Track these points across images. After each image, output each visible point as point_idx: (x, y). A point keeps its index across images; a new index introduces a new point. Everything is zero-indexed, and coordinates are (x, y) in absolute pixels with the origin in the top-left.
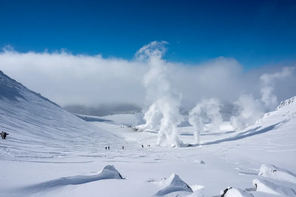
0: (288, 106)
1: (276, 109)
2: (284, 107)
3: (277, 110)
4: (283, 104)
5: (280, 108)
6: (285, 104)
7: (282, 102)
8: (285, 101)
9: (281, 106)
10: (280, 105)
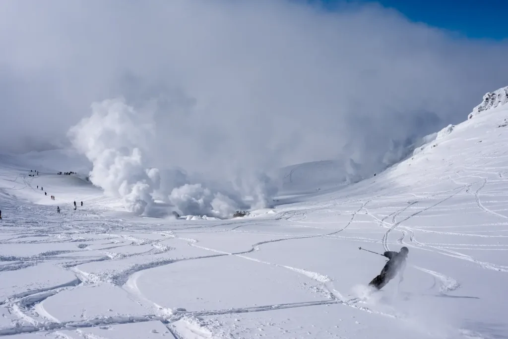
0: (503, 104)
1: (469, 116)
2: (492, 108)
3: (471, 118)
4: (490, 101)
5: (481, 112)
6: (497, 100)
7: (486, 96)
8: (497, 92)
9: (485, 107)
10: (482, 104)
